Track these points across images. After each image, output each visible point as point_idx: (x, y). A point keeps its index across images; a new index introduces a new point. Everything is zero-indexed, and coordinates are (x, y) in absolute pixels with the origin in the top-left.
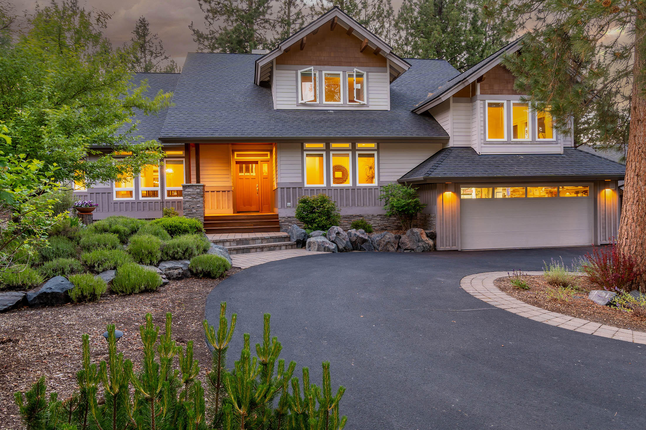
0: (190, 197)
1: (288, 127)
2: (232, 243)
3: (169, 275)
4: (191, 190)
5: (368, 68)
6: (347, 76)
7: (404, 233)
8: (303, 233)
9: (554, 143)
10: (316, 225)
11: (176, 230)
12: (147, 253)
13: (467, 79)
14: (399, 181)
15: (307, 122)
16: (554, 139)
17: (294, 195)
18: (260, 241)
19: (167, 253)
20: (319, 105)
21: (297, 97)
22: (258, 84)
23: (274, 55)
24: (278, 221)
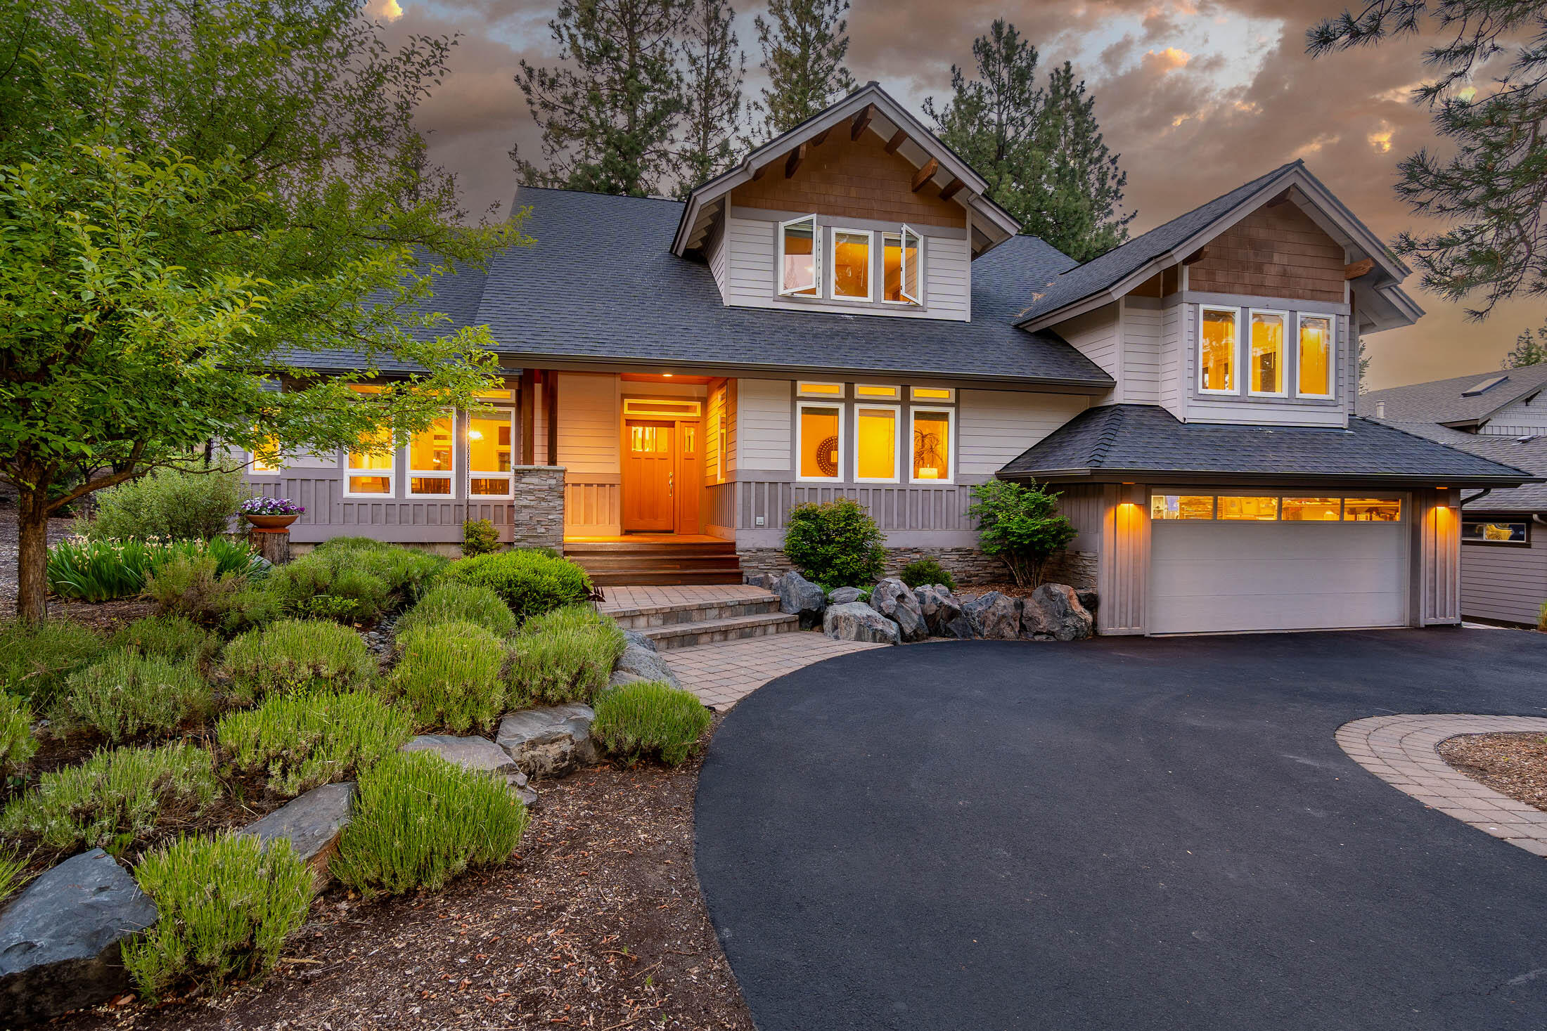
0: (533, 498)
1: (763, 343)
2: (652, 619)
3: (532, 764)
4: (535, 480)
5: (928, 227)
6: (883, 241)
7: (1029, 595)
8: (819, 594)
9: (1331, 404)
10: (836, 573)
11: (525, 594)
12: (461, 692)
13: (1173, 252)
14: (999, 476)
15: (802, 336)
16: (1331, 396)
17: (773, 500)
18: (716, 612)
19: (522, 688)
20: (822, 302)
21: (776, 282)
22: (680, 253)
23: (731, 180)
24: (737, 559)
